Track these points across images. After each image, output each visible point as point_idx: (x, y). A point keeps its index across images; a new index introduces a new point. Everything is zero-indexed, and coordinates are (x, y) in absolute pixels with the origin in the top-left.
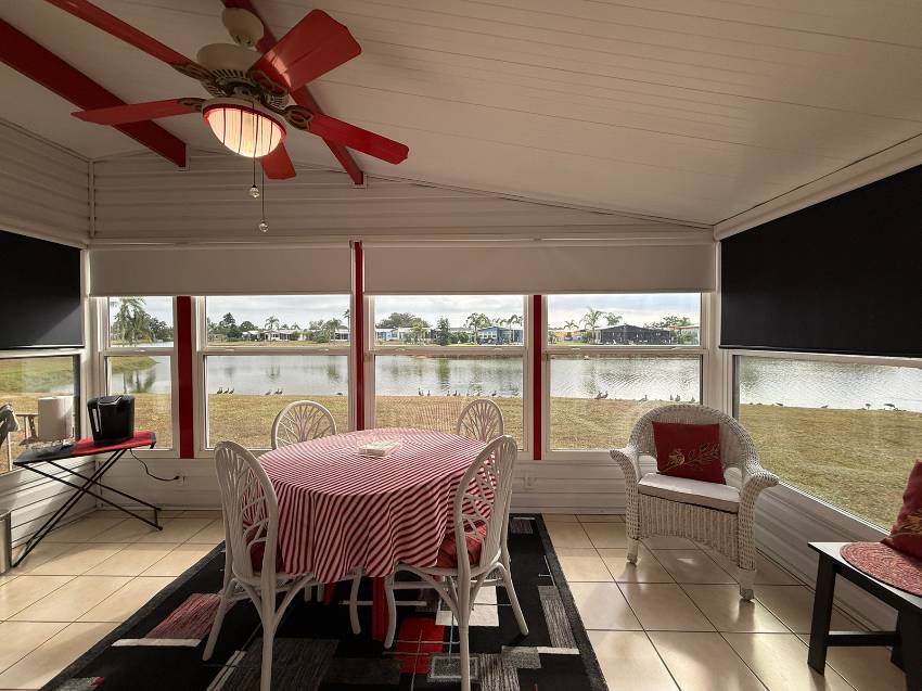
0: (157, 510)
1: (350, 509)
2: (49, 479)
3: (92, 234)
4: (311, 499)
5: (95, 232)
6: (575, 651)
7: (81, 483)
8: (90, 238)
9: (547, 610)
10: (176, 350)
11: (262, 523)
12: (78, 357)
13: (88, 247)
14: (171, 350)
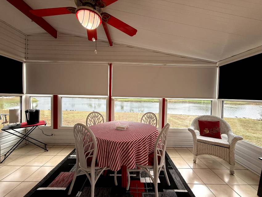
0: (46, 145)
2: (12, 135)
3: (27, 58)
6: (186, 191)
7: (22, 136)
9: (174, 177)
10: (53, 95)
11: (91, 151)
12: (21, 97)
13: (25, 62)
14: (51, 95)
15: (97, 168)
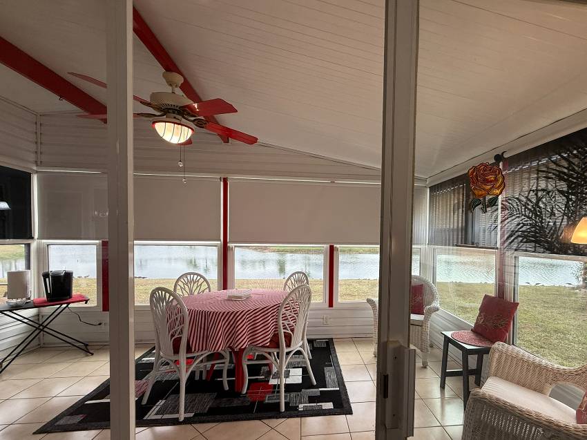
0: (86, 345)
1: (227, 318)
2: (19, 322)
3: (39, 163)
4: (206, 315)
5: (41, 162)
6: (337, 389)
8: (37, 166)
9: (327, 376)
10: (101, 241)
11: (180, 327)
12: (28, 246)
13: (37, 172)
14: (97, 241)
15: (190, 355)
